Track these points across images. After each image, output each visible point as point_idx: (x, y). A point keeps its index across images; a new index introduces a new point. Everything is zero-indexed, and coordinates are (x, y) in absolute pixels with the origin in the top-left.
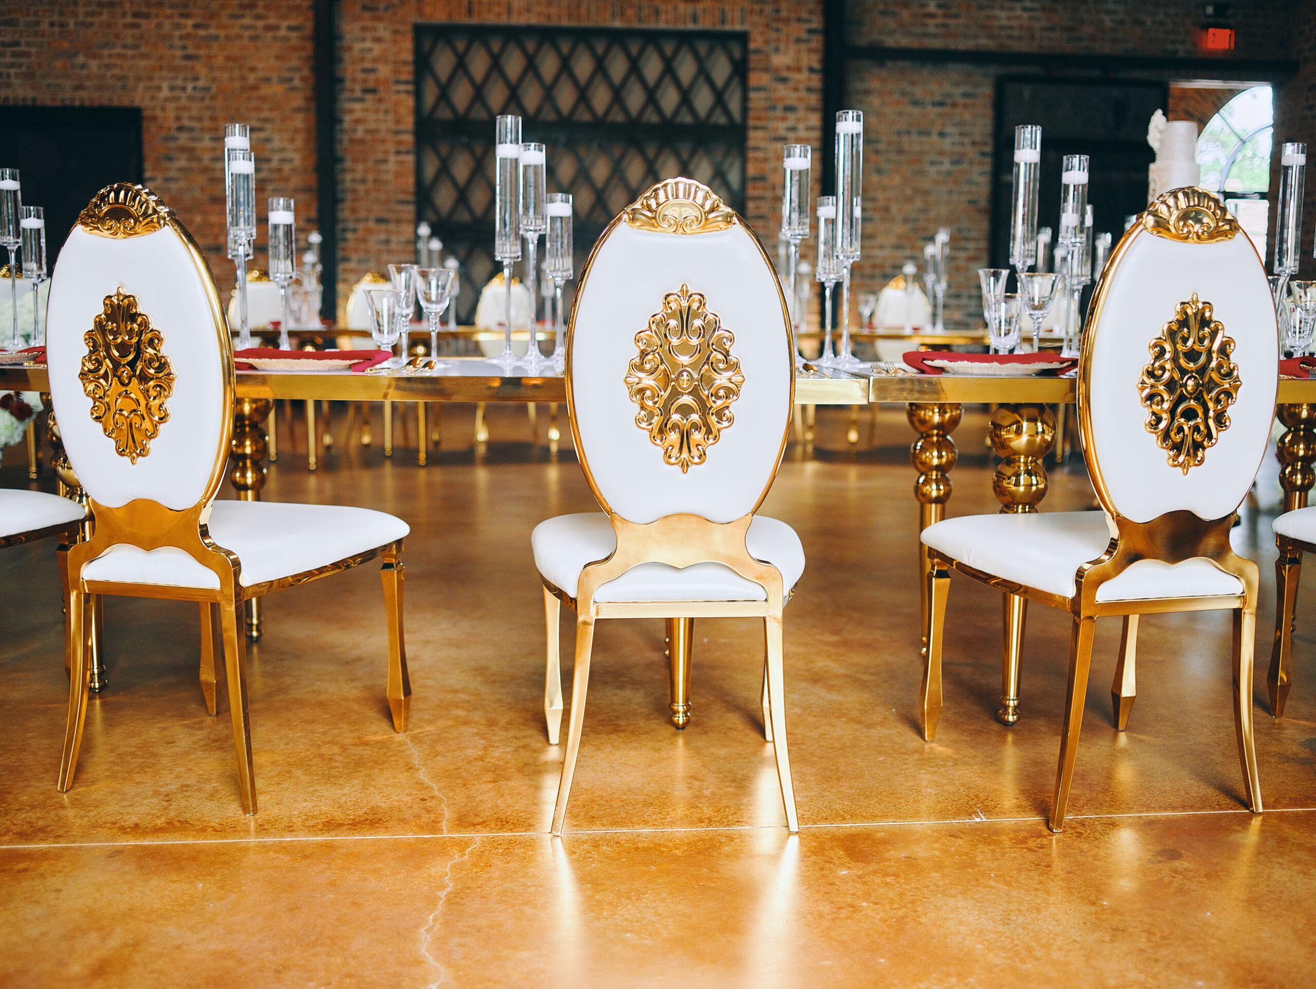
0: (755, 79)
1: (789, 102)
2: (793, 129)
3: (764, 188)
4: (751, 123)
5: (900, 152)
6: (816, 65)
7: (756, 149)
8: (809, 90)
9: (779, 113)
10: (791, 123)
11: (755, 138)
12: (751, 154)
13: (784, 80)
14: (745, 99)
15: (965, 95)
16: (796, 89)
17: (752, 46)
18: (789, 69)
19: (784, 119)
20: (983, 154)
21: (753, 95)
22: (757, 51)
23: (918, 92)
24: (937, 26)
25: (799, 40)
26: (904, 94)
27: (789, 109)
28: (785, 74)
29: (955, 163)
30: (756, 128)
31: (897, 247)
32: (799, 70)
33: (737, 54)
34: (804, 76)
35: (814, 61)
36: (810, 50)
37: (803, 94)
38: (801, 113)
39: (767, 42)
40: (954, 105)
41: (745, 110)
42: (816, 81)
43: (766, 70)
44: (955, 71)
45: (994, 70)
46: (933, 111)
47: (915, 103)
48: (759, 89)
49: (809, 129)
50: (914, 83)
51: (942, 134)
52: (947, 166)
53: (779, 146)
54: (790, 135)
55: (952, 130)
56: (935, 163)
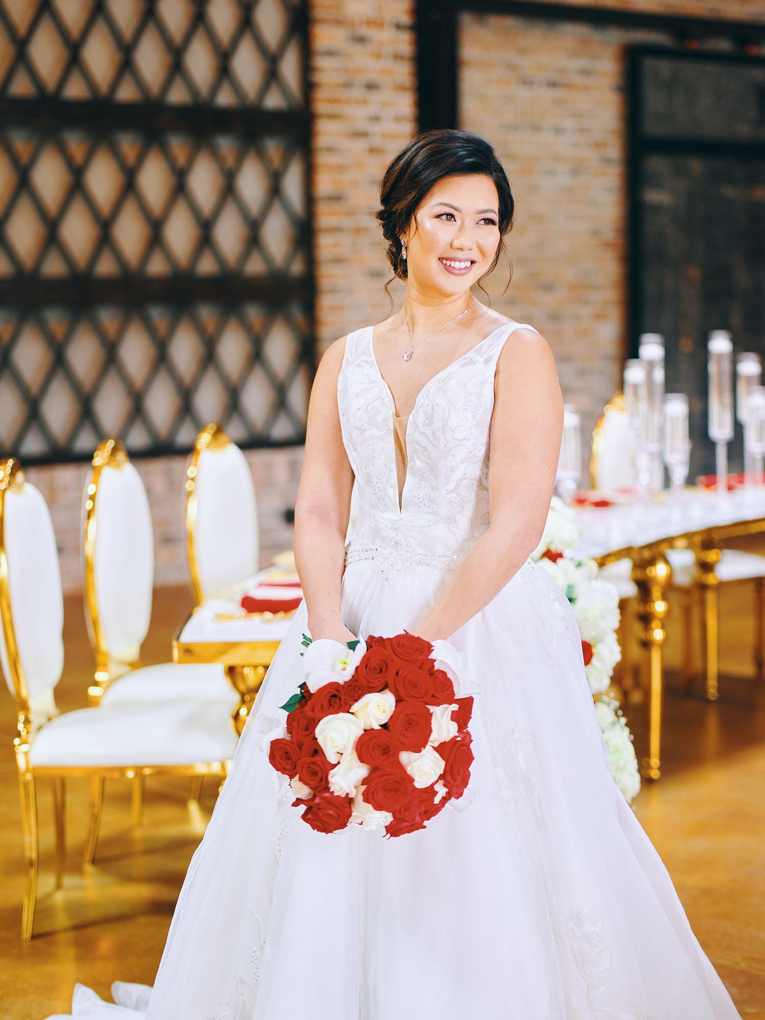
0: (325, 36)
1: (373, 77)
2: (376, 119)
3: (342, 214)
4: (321, 107)
6: (405, 19)
7: (330, 150)
8: (397, 57)
9: (357, 93)
10: (370, 110)
11: (326, 133)
12: (322, 159)
13: (361, 40)
14: (307, 69)
15: (585, 72)
16: (379, 56)
18: (370, 23)
19: (365, 102)
20: (607, 161)
21: (321, 62)
23: (527, 64)
26: (513, 68)
27: (371, 87)
28: (365, 31)
29: (575, 172)
30: (331, 116)
32: (381, 25)
34: (388, 34)
35: (400, 10)
37: (387, 64)
38: (385, 95)
40: (569, 86)
41: (308, 86)
42: (404, 43)
43: (339, 22)
44: (572, 33)
45: (615, 37)
46: (547, 94)
47: (526, 82)
48: (330, 53)
49: (398, 119)
50: (522, 51)
51: (558, 131)
52: (564, 179)
53: (360, 145)
54: (375, 128)
55: (569, 124)
56: (551, 173)
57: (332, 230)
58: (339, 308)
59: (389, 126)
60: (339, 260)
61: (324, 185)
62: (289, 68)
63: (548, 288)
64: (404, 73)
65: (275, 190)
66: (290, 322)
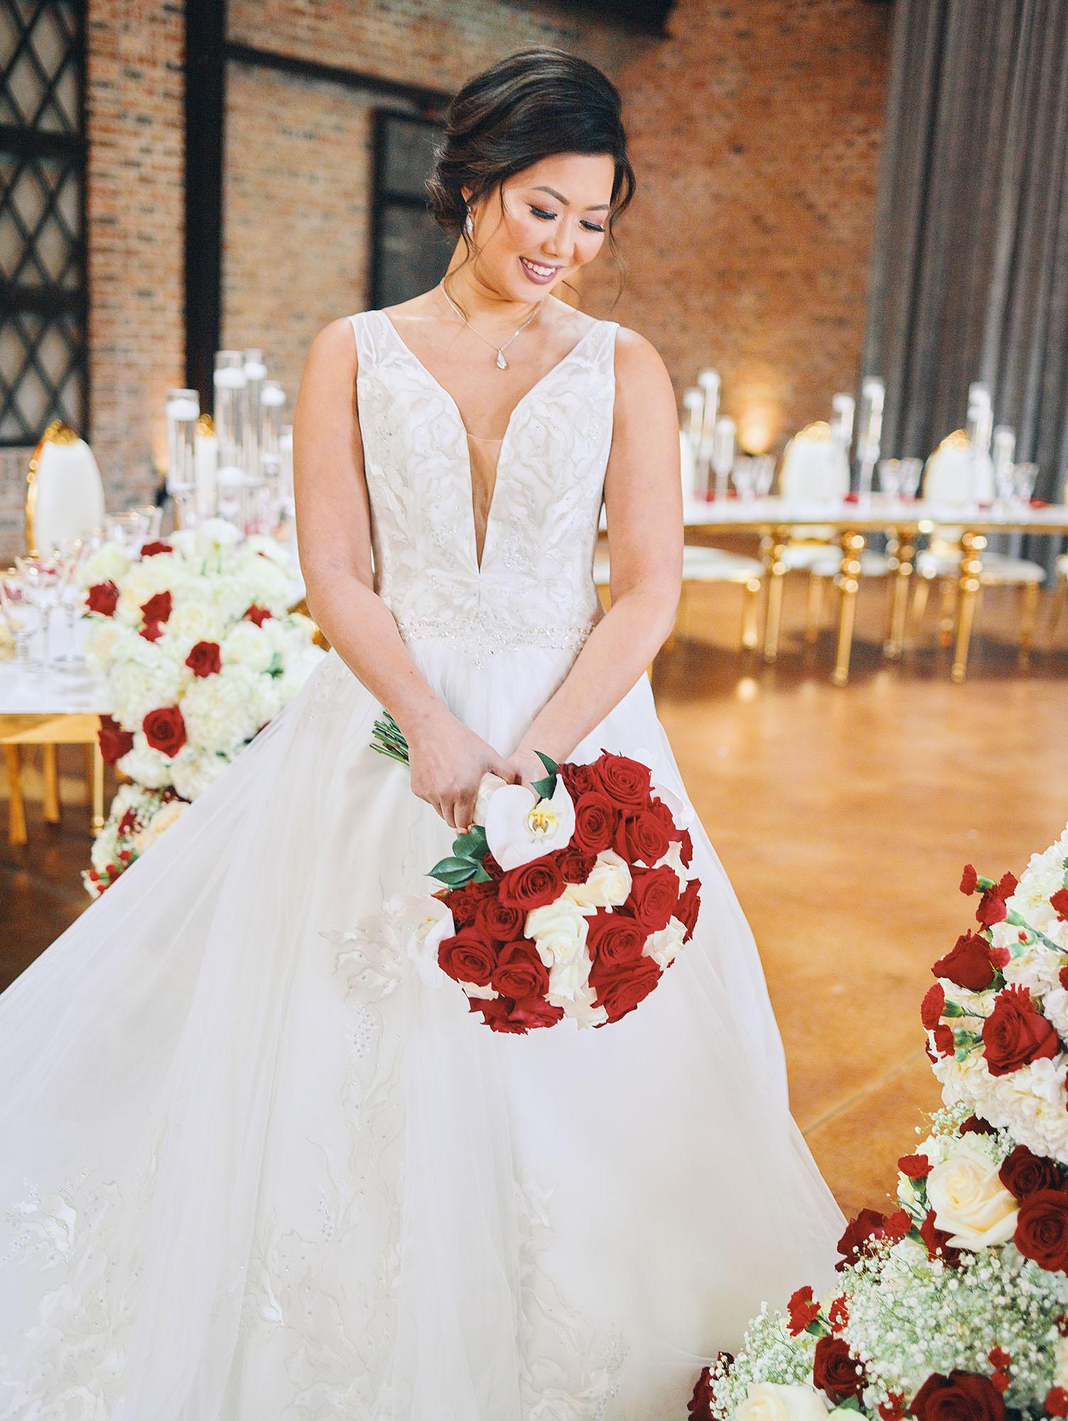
0: (100, 68)
1: (145, 111)
2: (147, 151)
3: (114, 236)
4: (96, 135)
5: (269, 197)
6: (177, 62)
7: (103, 175)
8: (167, 95)
9: (130, 124)
10: (143, 142)
11: (100, 159)
12: (96, 183)
13: (135, 76)
14: (82, 97)
15: (338, 128)
16: (150, 92)
17: (95, 16)
18: (141, 60)
19: (137, 134)
20: (355, 209)
21: (96, 92)
22: (101, 26)
23: (287, 114)
24: (309, 28)
25: (153, 19)
26: (273, 117)
27: (142, 120)
28: (138, 67)
29: (327, 215)
30: (104, 144)
31: (267, 327)
32: (154, 63)
33: (70, 25)
34: (159, 73)
35: (171, 51)
36: (168, 37)
37: (157, 100)
38: (156, 129)
39: (114, 14)
40: (324, 139)
41: (84, 114)
42: (175, 83)
43: (113, 56)
44: (327, 91)
45: (364, 101)
46: (304, 145)
47: (286, 132)
48: (105, 85)
49: (168, 153)
50: (283, 103)
51: (313, 179)
52: (315, 222)
53: (133, 174)
54: (147, 160)
55: (322, 173)
56: (305, 216)
57: (105, 250)
58: (110, 322)
59: (157, 158)
60: (110, 278)
61: (97, 208)
62: (66, 94)
63: (300, 317)
64: (174, 110)
65: (50, 208)
66: (63, 332)
